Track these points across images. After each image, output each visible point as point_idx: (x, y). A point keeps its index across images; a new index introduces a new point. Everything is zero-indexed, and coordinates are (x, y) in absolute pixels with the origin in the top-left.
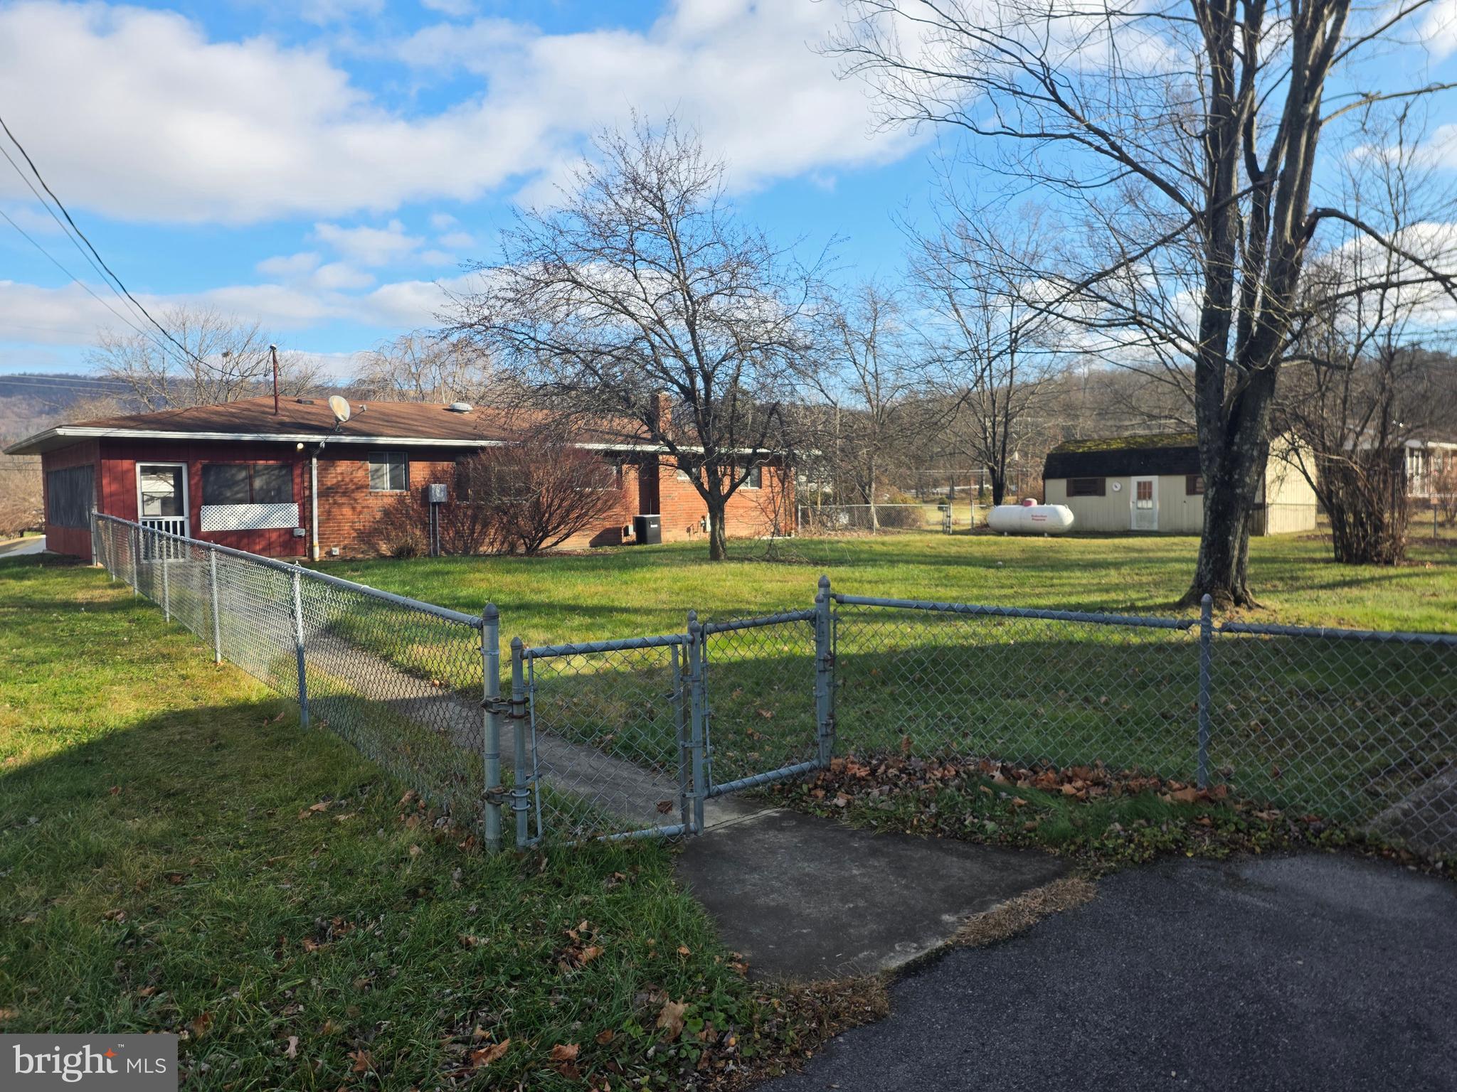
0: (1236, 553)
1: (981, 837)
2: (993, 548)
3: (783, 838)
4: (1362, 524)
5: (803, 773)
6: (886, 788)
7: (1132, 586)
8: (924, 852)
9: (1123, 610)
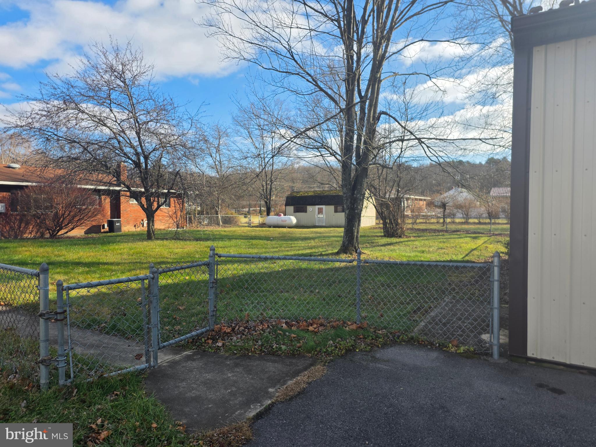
0: (356, 234)
1: (280, 352)
2: (268, 233)
3: (195, 364)
4: (392, 224)
5: (202, 333)
6: (239, 336)
7: (320, 246)
8: (258, 362)
9: (318, 255)
